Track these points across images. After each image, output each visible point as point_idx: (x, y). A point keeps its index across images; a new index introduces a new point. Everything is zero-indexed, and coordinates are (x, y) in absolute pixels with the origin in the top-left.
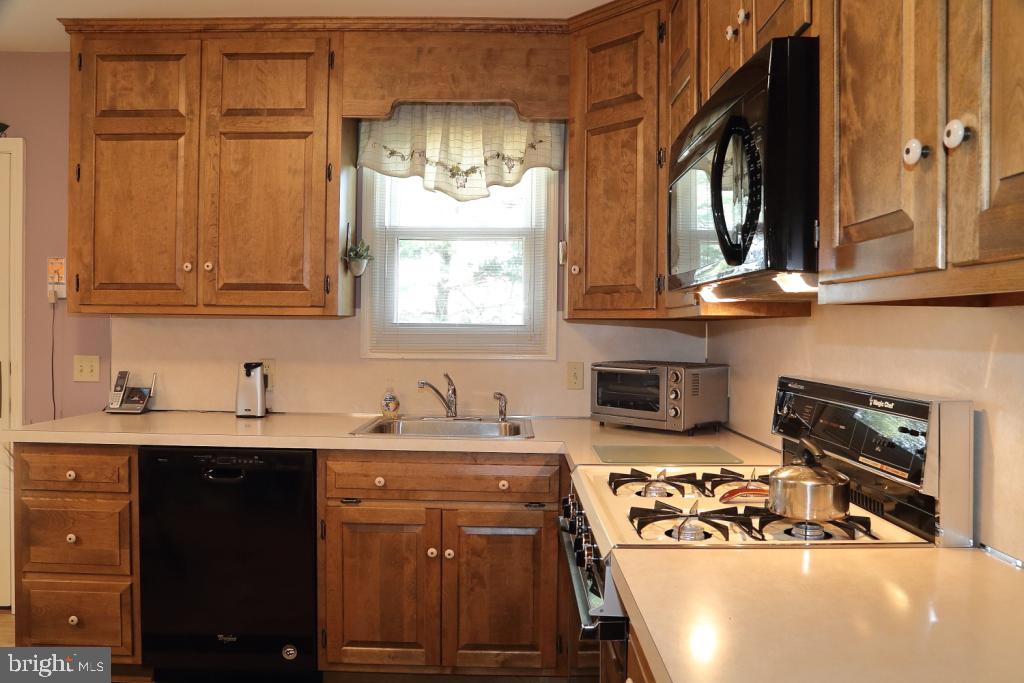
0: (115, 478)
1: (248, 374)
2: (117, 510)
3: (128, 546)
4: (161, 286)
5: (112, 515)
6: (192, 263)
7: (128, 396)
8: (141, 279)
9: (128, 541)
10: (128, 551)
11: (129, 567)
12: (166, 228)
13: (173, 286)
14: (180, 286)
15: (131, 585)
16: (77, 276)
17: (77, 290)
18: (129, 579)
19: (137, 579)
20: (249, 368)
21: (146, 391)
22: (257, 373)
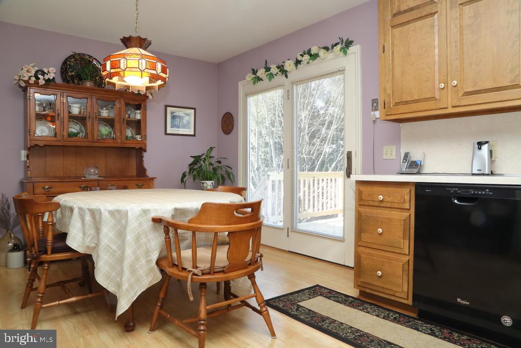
0: (403, 201)
1: (480, 149)
2: (403, 218)
3: (408, 239)
4: (427, 99)
5: (401, 220)
6: (444, 83)
7: (410, 166)
8: (416, 97)
9: (408, 235)
10: (408, 241)
11: (408, 250)
12: (429, 67)
13: (433, 98)
14: (438, 98)
15: (409, 260)
16: (384, 101)
17: (384, 108)
18: (408, 257)
19: (411, 258)
20: (480, 144)
21: (419, 163)
22: (485, 148)
